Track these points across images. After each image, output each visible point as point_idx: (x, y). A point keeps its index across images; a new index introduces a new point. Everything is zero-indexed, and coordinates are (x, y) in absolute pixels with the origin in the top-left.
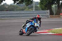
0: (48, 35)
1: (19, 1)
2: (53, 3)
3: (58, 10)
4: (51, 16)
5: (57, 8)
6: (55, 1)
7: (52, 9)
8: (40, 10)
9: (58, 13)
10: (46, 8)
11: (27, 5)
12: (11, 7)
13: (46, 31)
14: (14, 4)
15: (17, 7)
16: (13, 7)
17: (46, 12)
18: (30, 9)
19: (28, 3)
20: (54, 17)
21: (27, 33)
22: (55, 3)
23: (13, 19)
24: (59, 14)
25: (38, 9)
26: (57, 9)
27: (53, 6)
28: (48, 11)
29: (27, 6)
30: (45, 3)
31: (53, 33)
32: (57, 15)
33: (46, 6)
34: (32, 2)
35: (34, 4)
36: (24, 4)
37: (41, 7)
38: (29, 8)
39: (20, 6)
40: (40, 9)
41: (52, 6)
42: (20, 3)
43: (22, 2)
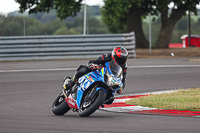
0: (131, 113)
1: (37, 3)
2: (146, 11)
3: (163, 33)
4: (140, 51)
5: (160, 25)
6: (154, 4)
7: (144, 27)
8: (104, 32)
9: (163, 43)
10: (125, 27)
11: (64, 15)
12: (12, 22)
13: (123, 101)
14: (21, 14)
15: (31, 24)
16: (19, 24)
17: (123, 39)
18: (72, 30)
19: (65, 11)
20: (148, 54)
21: (83, 109)
22: (153, 9)
23: (16, 61)
24: (167, 47)
25: (99, 29)
26: (159, 30)
27: (148, 20)
28: (132, 36)
29: (62, 18)
30: (121, 10)
31: (147, 108)
32: (159, 48)
33: (123, 20)
34: (78, 6)
35: (84, 14)
36: (53, 12)
37: (108, 22)
38: (69, 27)
39: (40, 18)
40: (105, 29)
41: (144, 20)
42: (41, 11)
43: (47, 5)
